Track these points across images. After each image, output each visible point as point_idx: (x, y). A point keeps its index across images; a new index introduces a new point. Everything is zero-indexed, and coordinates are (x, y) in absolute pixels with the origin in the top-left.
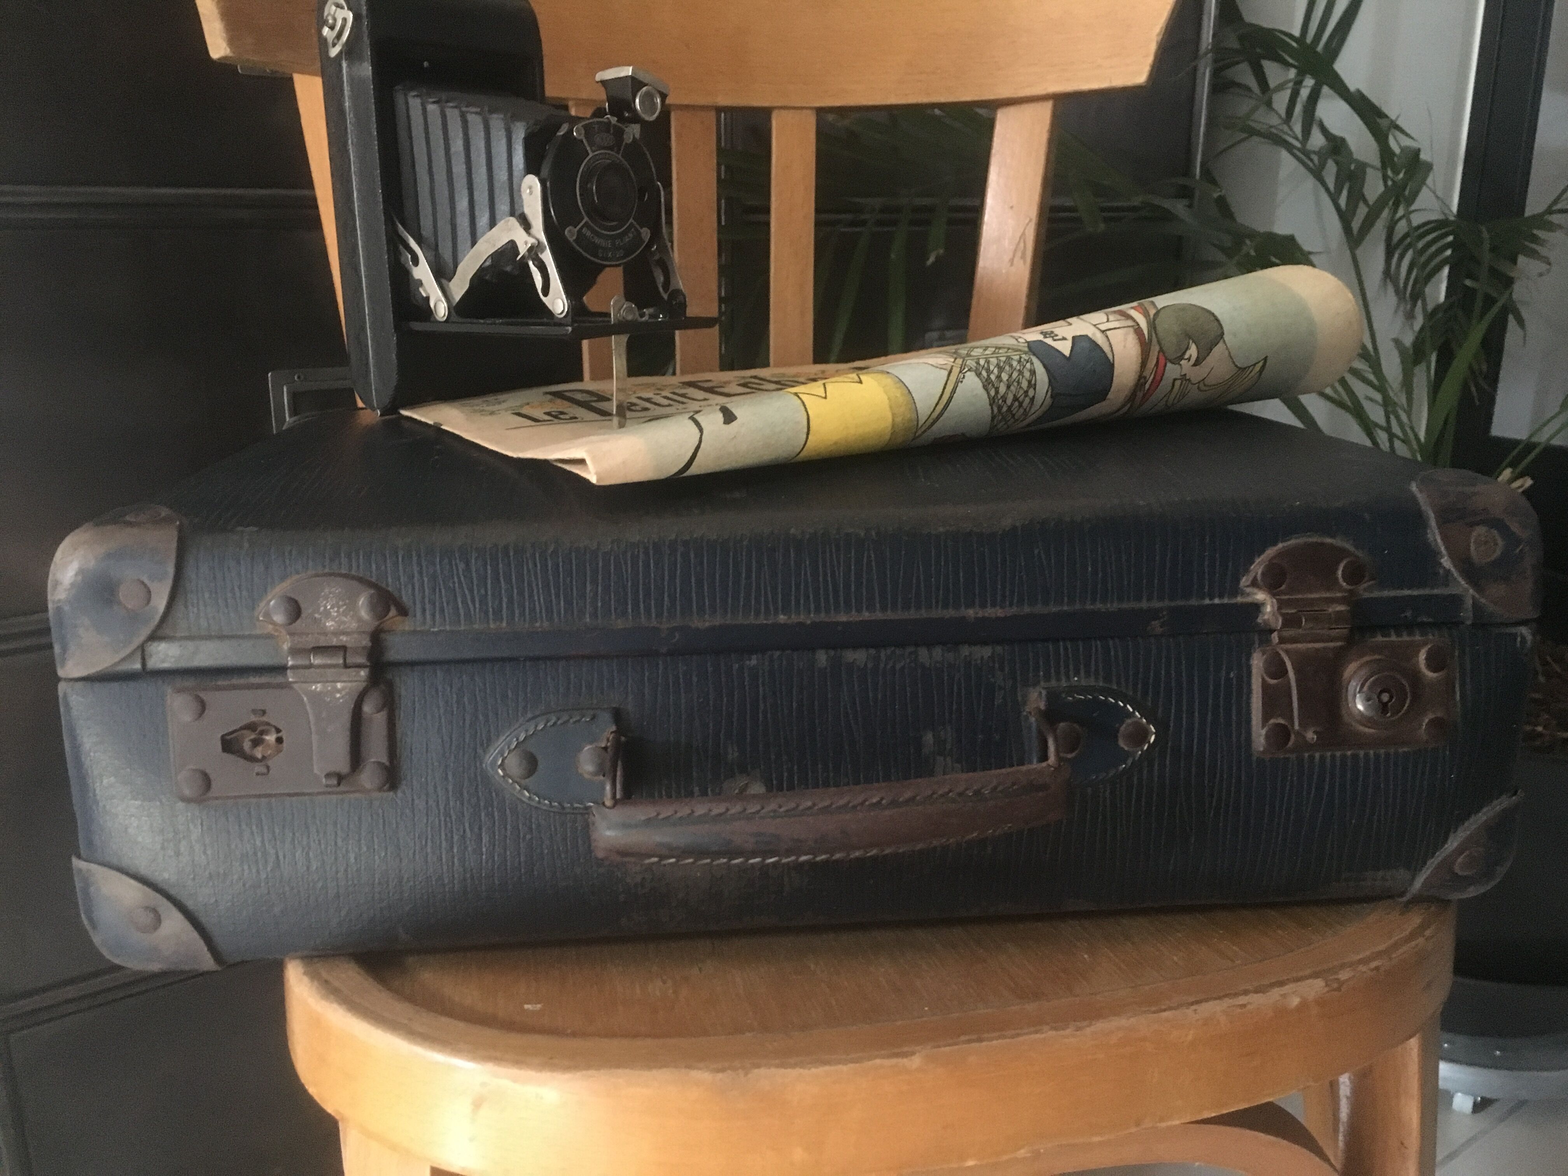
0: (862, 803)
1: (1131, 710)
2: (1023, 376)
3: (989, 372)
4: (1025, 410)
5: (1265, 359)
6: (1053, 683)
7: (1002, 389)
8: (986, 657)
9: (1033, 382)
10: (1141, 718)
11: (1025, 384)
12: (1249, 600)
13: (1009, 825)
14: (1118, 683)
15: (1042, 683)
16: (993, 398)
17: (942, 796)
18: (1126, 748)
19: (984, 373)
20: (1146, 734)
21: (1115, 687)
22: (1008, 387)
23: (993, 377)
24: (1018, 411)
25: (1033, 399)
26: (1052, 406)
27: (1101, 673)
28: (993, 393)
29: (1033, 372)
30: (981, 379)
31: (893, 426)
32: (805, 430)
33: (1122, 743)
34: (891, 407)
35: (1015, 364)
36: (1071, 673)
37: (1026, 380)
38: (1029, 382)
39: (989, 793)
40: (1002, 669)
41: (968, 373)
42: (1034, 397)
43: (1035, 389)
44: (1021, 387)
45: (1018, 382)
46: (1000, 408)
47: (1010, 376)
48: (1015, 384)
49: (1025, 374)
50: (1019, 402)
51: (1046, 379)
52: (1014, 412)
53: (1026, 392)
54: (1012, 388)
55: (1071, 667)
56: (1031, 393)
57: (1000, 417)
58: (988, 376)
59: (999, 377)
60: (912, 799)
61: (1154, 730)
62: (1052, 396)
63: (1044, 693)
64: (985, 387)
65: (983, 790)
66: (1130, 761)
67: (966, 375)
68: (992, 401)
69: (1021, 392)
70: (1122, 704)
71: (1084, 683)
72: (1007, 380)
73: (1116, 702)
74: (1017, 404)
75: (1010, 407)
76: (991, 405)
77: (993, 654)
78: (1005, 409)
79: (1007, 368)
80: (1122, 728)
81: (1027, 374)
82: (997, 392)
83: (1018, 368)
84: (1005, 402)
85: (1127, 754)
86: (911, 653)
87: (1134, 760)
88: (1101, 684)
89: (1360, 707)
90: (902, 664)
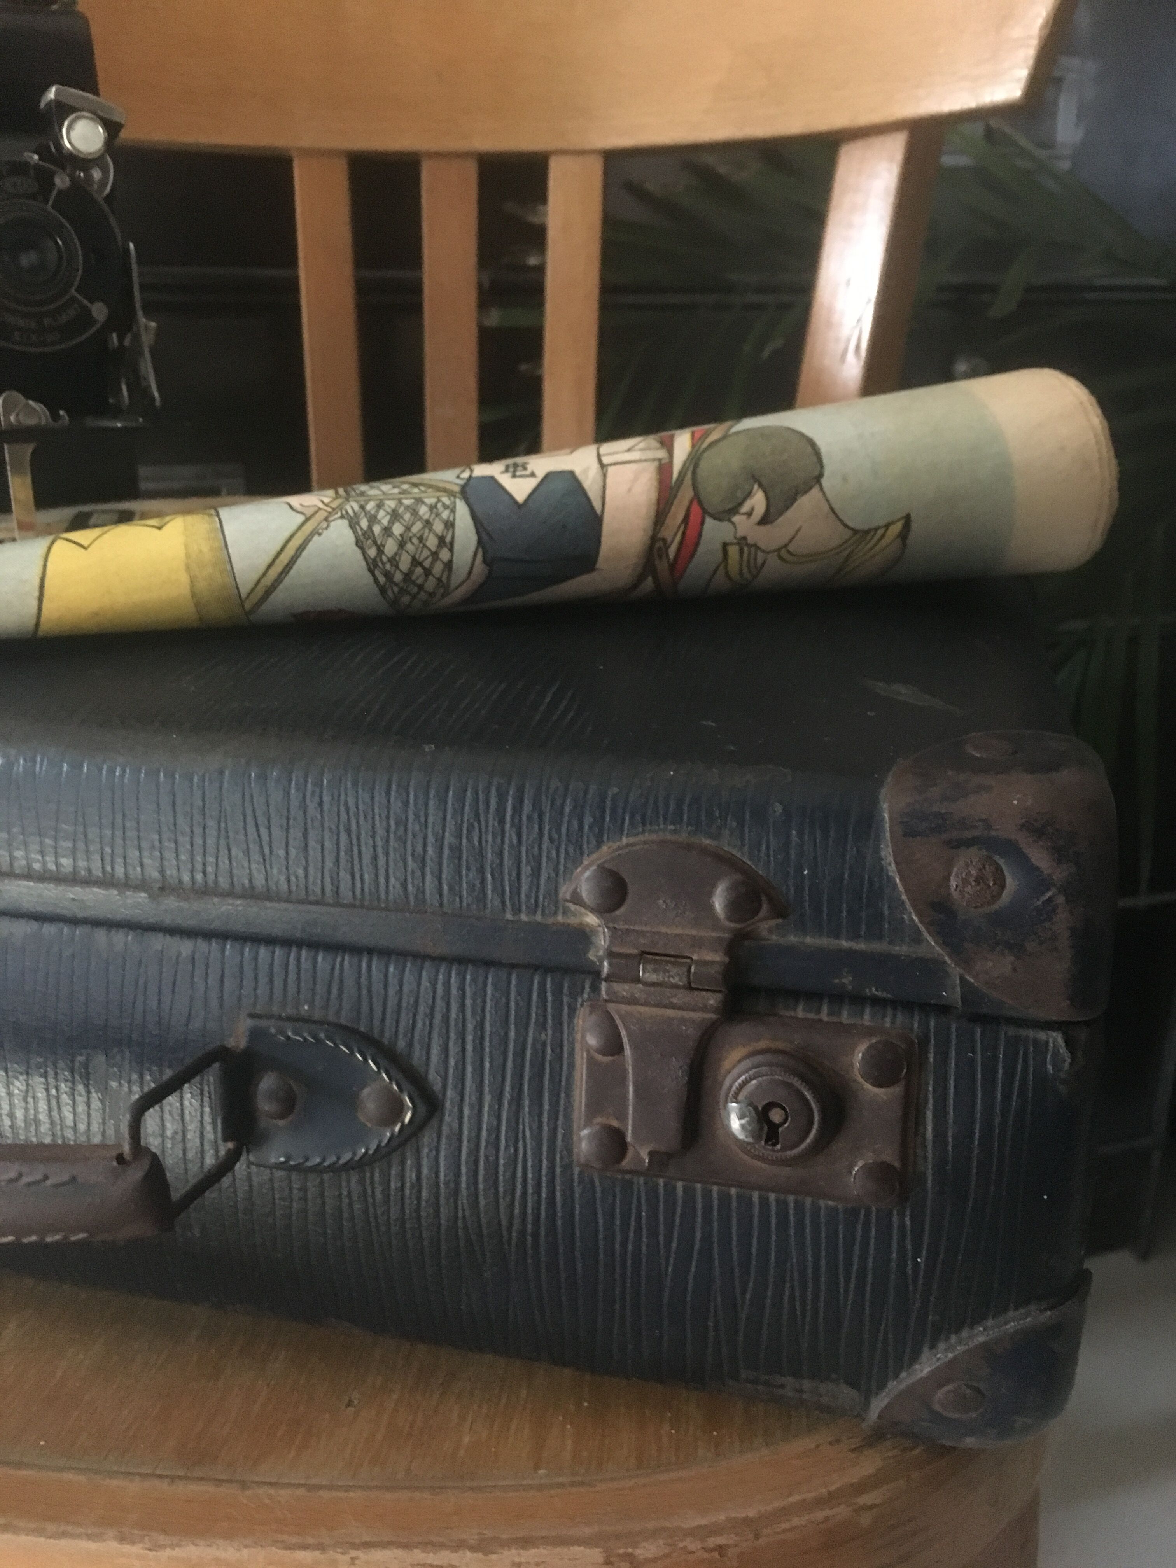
1: (375, 1069)
2: (430, 530)
3: (373, 519)
4: (439, 580)
5: (908, 519)
6: (274, 1008)
7: (390, 547)
9: (448, 539)
10: (391, 1083)
11: (432, 542)
12: (573, 921)
15: (258, 1007)
16: (374, 560)
18: (368, 1124)
19: (364, 523)
20: (398, 1109)
22: (402, 545)
23: (377, 529)
24: (426, 580)
25: (449, 565)
26: (489, 577)
28: (372, 552)
29: (450, 525)
30: (355, 532)
31: (193, 594)
32: (37, 594)
33: (363, 1115)
34: (188, 568)
35: (423, 510)
36: (301, 997)
37: (436, 535)
38: (441, 540)
41: (340, 522)
42: (451, 561)
43: (451, 550)
44: (425, 546)
45: (421, 539)
46: (387, 575)
47: (408, 528)
48: (415, 541)
49: (434, 527)
50: (424, 568)
51: (473, 538)
52: (419, 581)
53: (435, 555)
54: (409, 547)
55: (302, 988)
56: (445, 555)
57: (396, 589)
58: (370, 527)
59: (387, 531)
61: (411, 1105)
62: (485, 561)
64: (359, 544)
66: (373, 1144)
67: (332, 524)
68: (372, 566)
69: (426, 553)
70: (360, 1059)
71: (317, 1015)
72: (401, 535)
73: (352, 1052)
74: (419, 570)
75: (407, 576)
76: (371, 571)
78: (398, 577)
79: (407, 516)
80: (362, 1093)
81: (438, 527)
82: (380, 551)
83: (426, 517)
84: (397, 567)
85: (369, 1134)
87: (380, 1145)
88: (343, 1021)
89: (735, 1124)
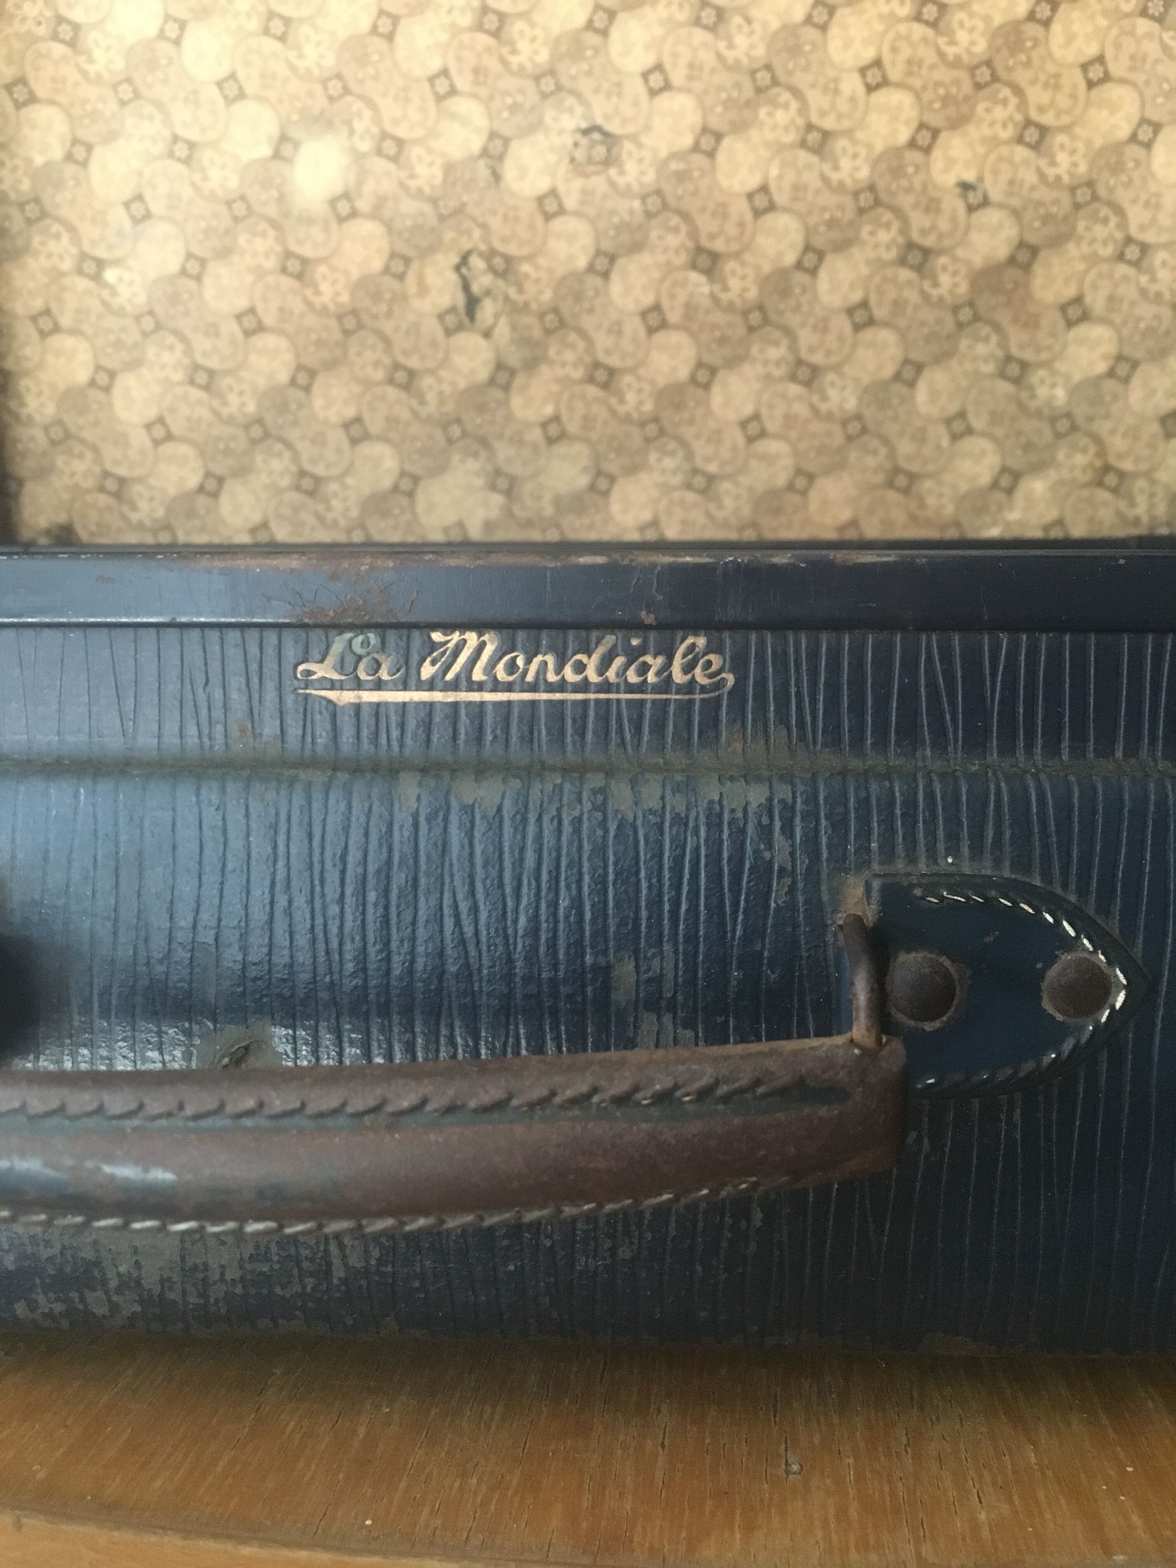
0: (376, 1109)
1: (1072, 933)
6: (900, 866)
8: (753, 807)
10: (1095, 952)
13: (754, 1179)
14: (1047, 876)
15: (876, 867)
17: (574, 1102)
18: (1060, 1017)
20: (1105, 990)
21: (1037, 882)
27: (1007, 848)
33: (1047, 1005)
36: (941, 846)
39: (690, 1102)
40: (788, 831)
55: (941, 834)
60: (499, 1106)
61: (1124, 982)
63: (876, 884)
65: (678, 1094)
66: (1068, 1045)
70: (1051, 920)
71: (967, 869)
73: (1038, 912)
77: (770, 800)
80: (1052, 973)
85: (1062, 1031)
86: (594, 792)
87: (1076, 1046)
88: (1007, 874)
90: (576, 813)
